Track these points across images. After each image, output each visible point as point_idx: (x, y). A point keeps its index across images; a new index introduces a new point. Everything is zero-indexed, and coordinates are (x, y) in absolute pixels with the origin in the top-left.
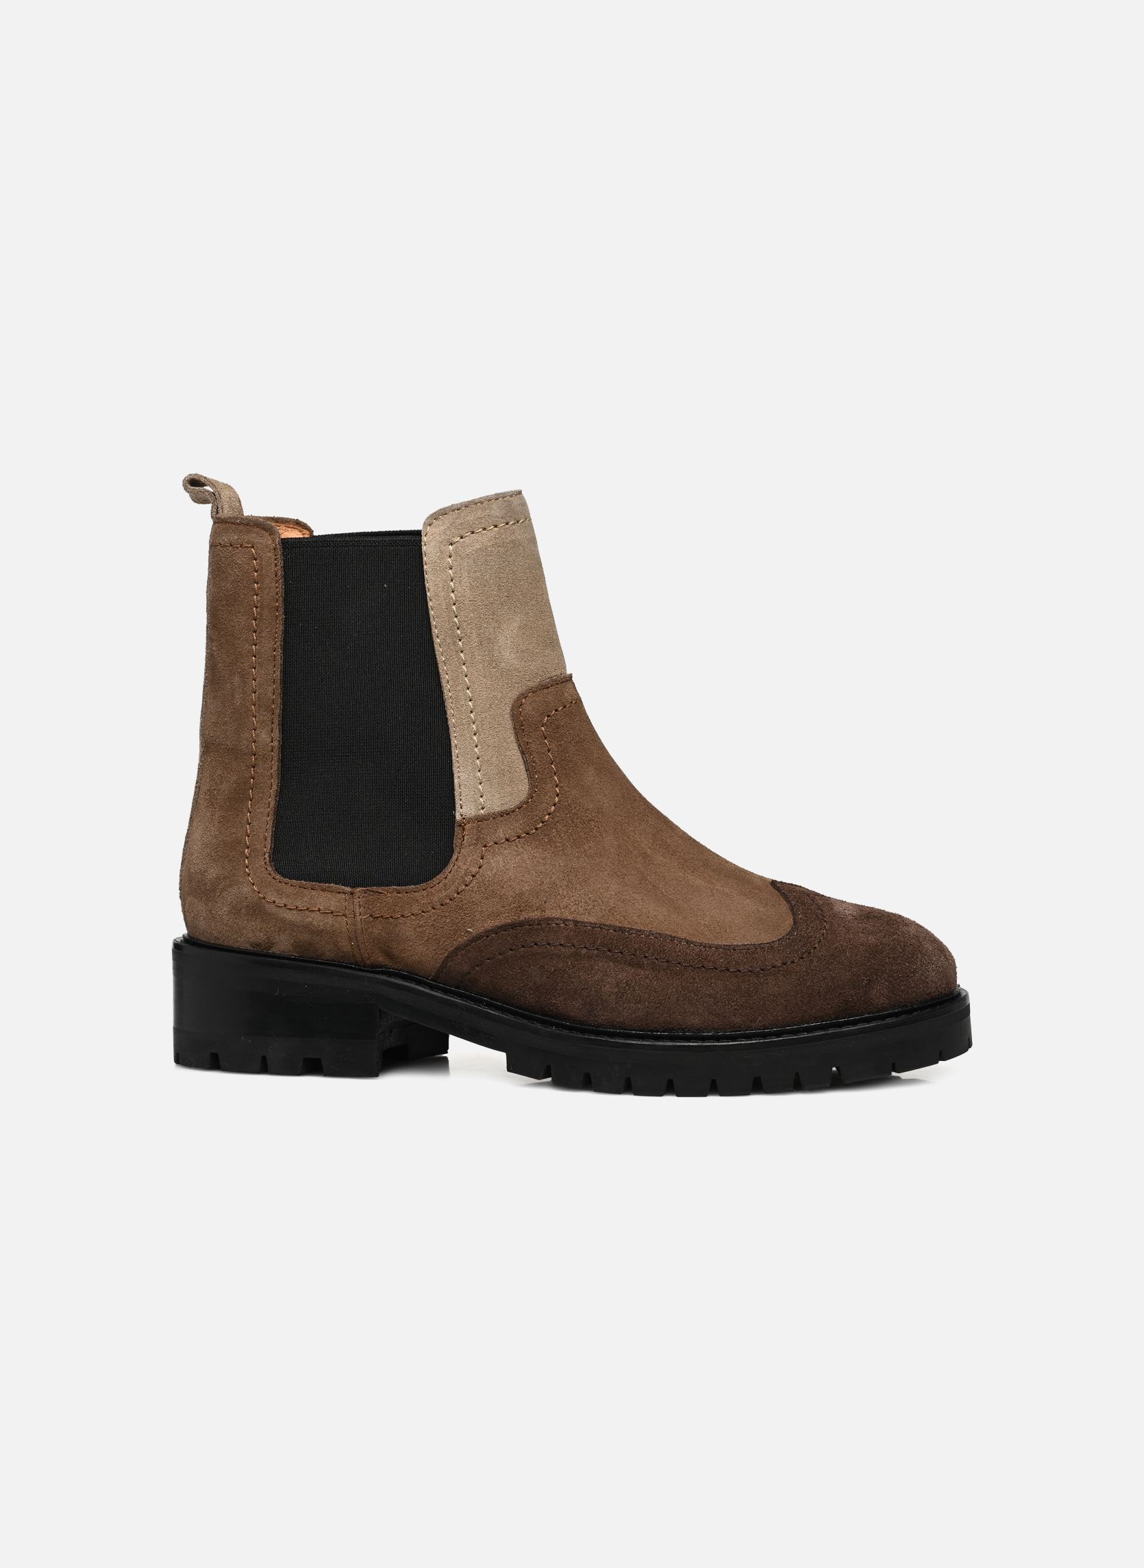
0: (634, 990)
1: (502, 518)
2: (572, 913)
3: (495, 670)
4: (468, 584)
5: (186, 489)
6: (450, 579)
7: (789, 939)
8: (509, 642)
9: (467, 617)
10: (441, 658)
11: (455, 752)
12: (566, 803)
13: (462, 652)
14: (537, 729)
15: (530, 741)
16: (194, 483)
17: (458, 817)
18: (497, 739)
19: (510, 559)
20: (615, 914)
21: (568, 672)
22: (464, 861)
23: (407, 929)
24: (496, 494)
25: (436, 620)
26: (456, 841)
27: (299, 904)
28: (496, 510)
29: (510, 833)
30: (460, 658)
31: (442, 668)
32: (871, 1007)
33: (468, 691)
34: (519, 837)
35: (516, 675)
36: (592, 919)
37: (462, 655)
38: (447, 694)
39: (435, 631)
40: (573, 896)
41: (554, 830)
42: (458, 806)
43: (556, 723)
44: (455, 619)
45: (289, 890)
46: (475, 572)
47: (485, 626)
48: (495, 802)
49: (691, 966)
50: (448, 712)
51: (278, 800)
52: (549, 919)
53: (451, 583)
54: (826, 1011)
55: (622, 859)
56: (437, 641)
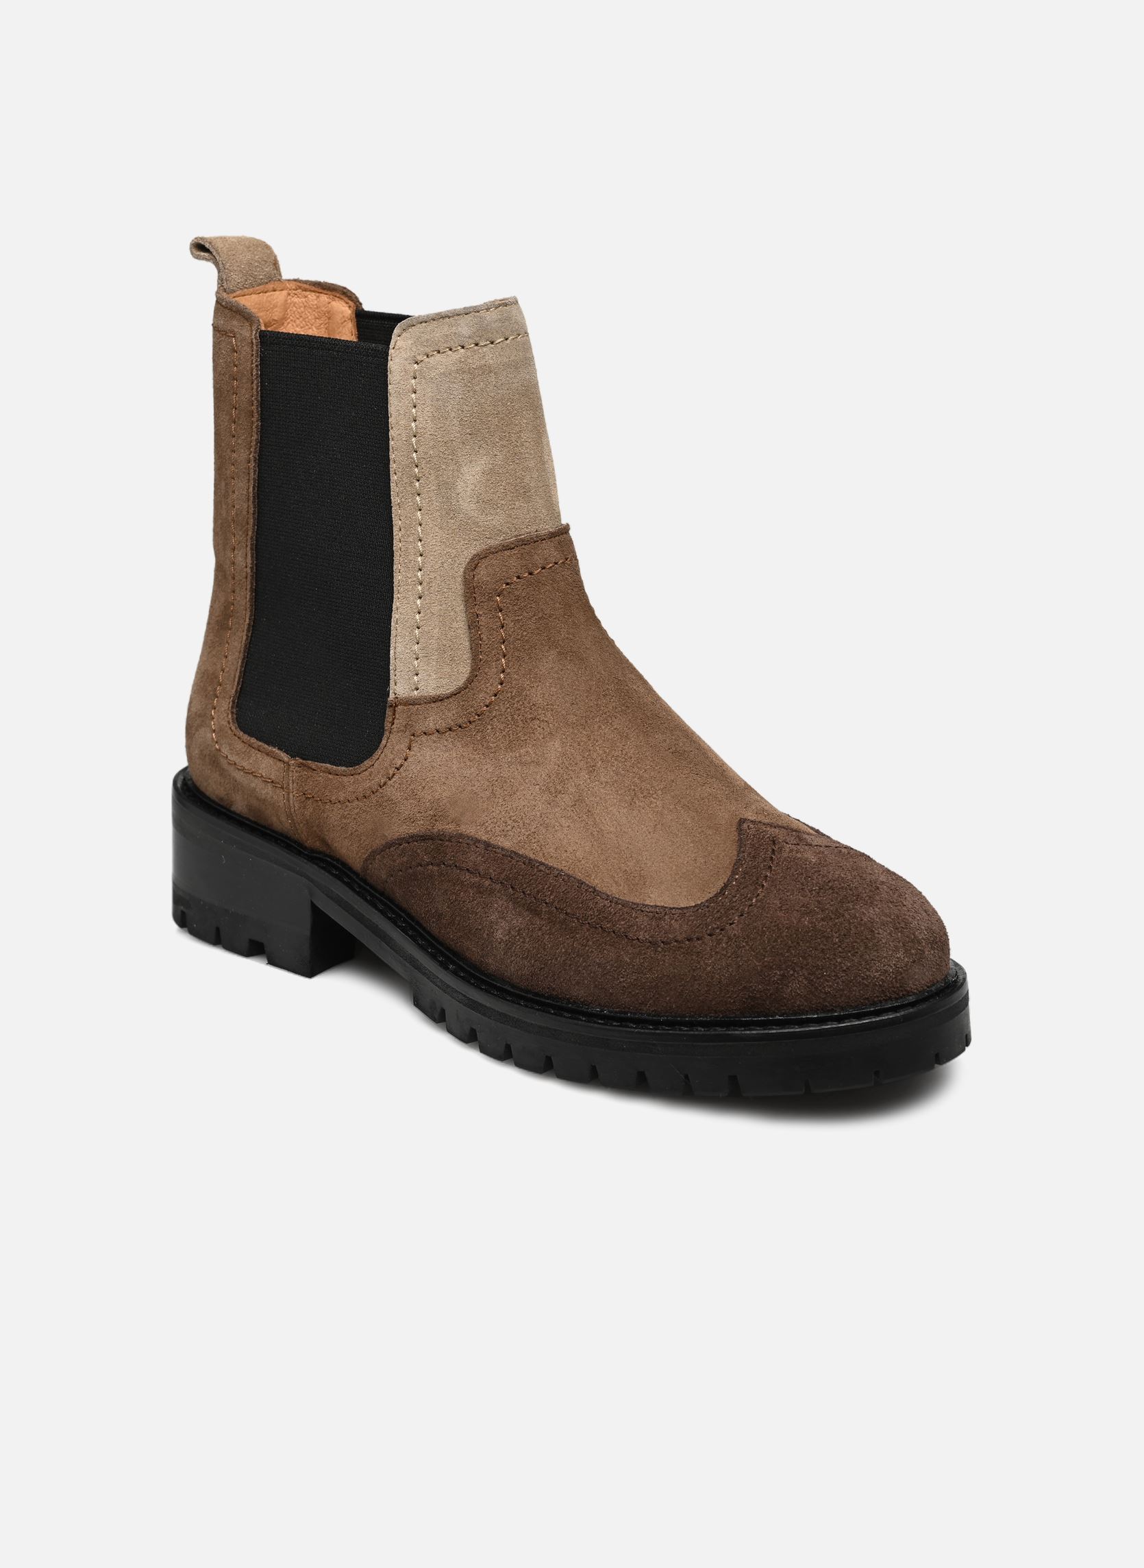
0: (524, 942)
1: (470, 337)
2: (487, 832)
3: (453, 521)
4: (430, 415)
5: (192, 253)
6: (412, 405)
7: (708, 907)
8: (468, 489)
9: (426, 453)
10: (395, 499)
11: (395, 616)
12: (509, 694)
13: (419, 495)
14: (490, 599)
15: (481, 613)
16: (200, 248)
17: (392, 696)
18: (444, 606)
19: (477, 388)
20: (533, 841)
21: (564, 522)
22: (392, 747)
23: (333, 816)
24: (465, 308)
25: (396, 452)
26: (387, 725)
27: (245, 764)
28: (465, 328)
29: (441, 725)
30: (415, 503)
31: (395, 511)
32: (785, 1008)
33: (419, 544)
34: (450, 729)
35: (475, 531)
36: (507, 844)
37: (418, 498)
38: (397, 545)
39: (393, 466)
40: (493, 812)
41: (489, 727)
42: (392, 682)
43: (517, 593)
44: (414, 454)
45: (239, 746)
46: (438, 400)
47: (444, 467)
48: (431, 685)
49: (589, 923)
50: (395, 567)
51: (250, 635)
52: (461, 836)
53: (414, 410)
54: (728, 1006)
55: (561, 771)
56: (394, 478)
